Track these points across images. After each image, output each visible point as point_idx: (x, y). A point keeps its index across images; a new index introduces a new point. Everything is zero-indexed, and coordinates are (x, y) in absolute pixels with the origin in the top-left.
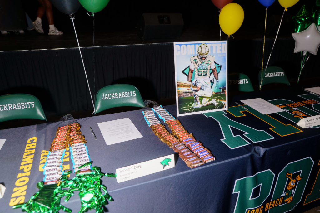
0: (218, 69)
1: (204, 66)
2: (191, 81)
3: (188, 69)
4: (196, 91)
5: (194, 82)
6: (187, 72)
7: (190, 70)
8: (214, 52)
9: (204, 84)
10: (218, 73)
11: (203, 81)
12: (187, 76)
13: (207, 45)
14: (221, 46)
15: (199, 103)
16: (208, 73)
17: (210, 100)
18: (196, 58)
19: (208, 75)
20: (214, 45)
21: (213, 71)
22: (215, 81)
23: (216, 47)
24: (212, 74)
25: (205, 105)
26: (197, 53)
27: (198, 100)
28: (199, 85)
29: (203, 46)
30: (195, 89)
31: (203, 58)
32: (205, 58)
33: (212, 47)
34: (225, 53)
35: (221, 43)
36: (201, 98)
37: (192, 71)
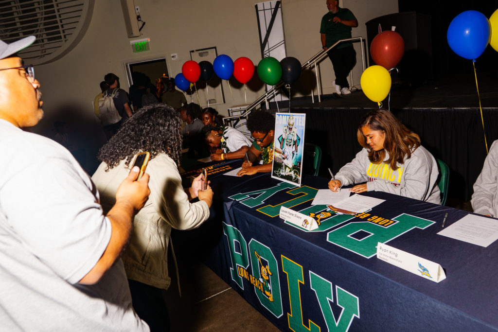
0: (298, 141)
1: (291, 137)
2: (282, 149)
3: (281, 138)
4: (284, 159)
5: (283, 149)
6: (280, 139)
7: (282, 138)
8: (297, 124)
9: (289, 154)
10: (298, 146)
11: (289, 150)
12: (281, 143)
13: (294, 117)
14: (301, 119)
15: (284, 171)
16: (292, 144)
17: (290, 171)
18: (286, 128)
19: (292, 145)
20: (297, 117)
21: (295, 142)
22: (295, 153)
23: (299, 119)
24: (294, 146)
25: (287, 174)
26: (287, 124)
27: (284, 168)
28: (286, 154)
29: (291, 117)
30: (283, 156)
31: (290, 129)
32: (291, 129)
33: (296, 119)
34: (303, 127)
35: (302, 116)
36: (286, 166)
37: (283, 139)
